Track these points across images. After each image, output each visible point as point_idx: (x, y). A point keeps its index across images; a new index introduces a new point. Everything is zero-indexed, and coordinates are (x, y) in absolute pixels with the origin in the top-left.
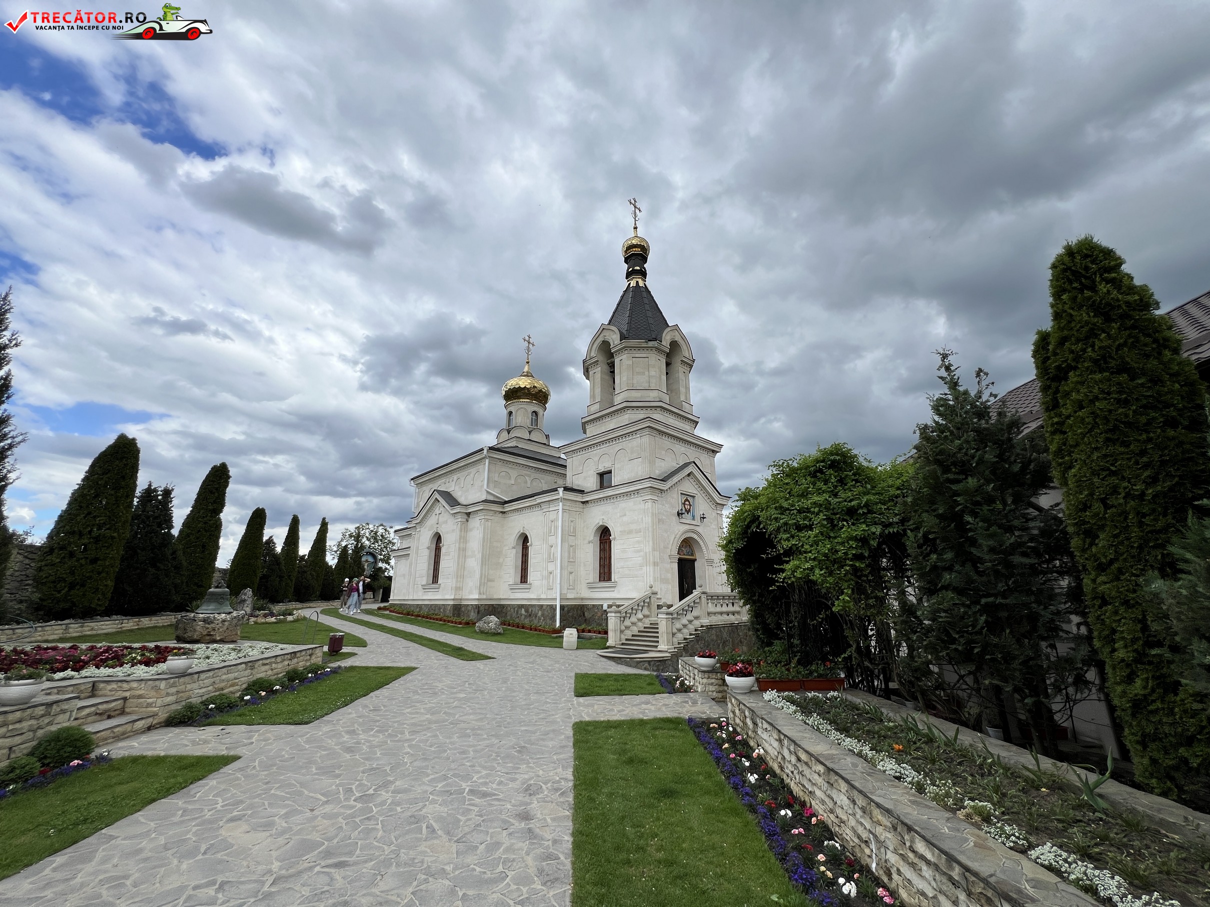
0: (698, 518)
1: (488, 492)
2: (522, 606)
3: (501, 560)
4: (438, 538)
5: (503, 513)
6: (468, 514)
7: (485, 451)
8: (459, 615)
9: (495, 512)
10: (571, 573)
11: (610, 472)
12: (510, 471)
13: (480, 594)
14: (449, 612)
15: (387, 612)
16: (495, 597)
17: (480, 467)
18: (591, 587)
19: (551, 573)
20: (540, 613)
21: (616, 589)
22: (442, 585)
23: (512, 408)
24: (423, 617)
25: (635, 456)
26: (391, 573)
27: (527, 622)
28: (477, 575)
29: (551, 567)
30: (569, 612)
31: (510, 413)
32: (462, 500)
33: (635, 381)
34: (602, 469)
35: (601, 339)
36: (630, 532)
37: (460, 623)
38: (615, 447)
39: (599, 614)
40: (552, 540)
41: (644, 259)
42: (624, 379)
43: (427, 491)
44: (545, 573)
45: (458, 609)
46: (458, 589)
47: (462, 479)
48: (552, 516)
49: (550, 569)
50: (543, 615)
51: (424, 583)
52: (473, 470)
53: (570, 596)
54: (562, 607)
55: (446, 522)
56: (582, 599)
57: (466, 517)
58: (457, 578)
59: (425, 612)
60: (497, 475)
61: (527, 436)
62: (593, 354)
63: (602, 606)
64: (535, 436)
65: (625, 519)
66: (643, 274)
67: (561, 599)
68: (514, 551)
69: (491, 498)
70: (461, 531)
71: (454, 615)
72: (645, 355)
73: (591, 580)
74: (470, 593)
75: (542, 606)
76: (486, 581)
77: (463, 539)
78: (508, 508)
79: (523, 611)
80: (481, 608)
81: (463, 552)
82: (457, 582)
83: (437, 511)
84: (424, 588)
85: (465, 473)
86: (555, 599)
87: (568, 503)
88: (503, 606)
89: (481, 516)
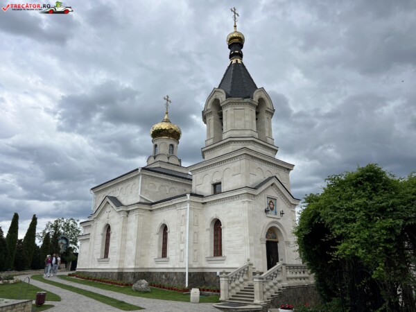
0: (279, 214)
1: (141, 197)
2: (163, 273)
3: (149, 242)
4: (108, 228)
5: (151, 211)
6: (128, 212)
7: (139, 171)
8: (121, 280)
9: (146, 210)
10: (195, 251)
11: (220, 183)
12: (156, 183)
13: (135, 265)
14: (115, 277)
15: (75, 277)
16: (145, 267)
17: (136, 181)
18: (208, 260)
19: (182, 250)
20: (175, 278)
21: (225, 262)
22: (111, 260)
23: (157, 143)
24: (98, 280)
25: (236, 173)
26: (78, 251)
27: (166, 284)
28: (134, 252)
29: (182, 247)
30: (194, 277)
31: (156, 146)
32: (124, 202)
33: (236, 124)
34: (215, 182)
35: (214, 98)
36: (234, 223)
37: (122, 285)
38: (224, 167)
39: (214, 278)
40: (182, 228)
41: (241, 46)
42: (229, 123)
43: (101, 197)
44: (178, 251)
45: (121, 275)
46: (121, 261)
47: (124, 189)
48: (183, 212)
49: (181, 248)
50: (177, 279)
51: (99, 257)
52: (131, 183)
53: (195, 266)
54: (190, 274)
55: (113, 217)
56: (203, 268)
57: (126, 213)
58: (121, 254)
59: (99, 277)
60: (147, 186)
61: (166, 160)
62: (209, 107)
63: (216, 273)
64: (172, 160)
65: (231, 214)
66: (241, 55)
67: (189, 268)
68: (158, 236)
69: (143, 201)
70: (123, 223)
71: (118, 279)
72: (242, 108)
73: (208, 255)
74: (129, 264)
75: (176, 273)
76: (139, 256)
77: (125, 228)
78: (154, 207)
79: (164, 277)
80: (137, 275)
81: (124, 236)
82: (120, 257)
83: (108, 210)
84: (99, 261)
85: (127, 184)
86: (185, 268)
87: (193, 204)
88: (150, 273)
89: (137, 213)
